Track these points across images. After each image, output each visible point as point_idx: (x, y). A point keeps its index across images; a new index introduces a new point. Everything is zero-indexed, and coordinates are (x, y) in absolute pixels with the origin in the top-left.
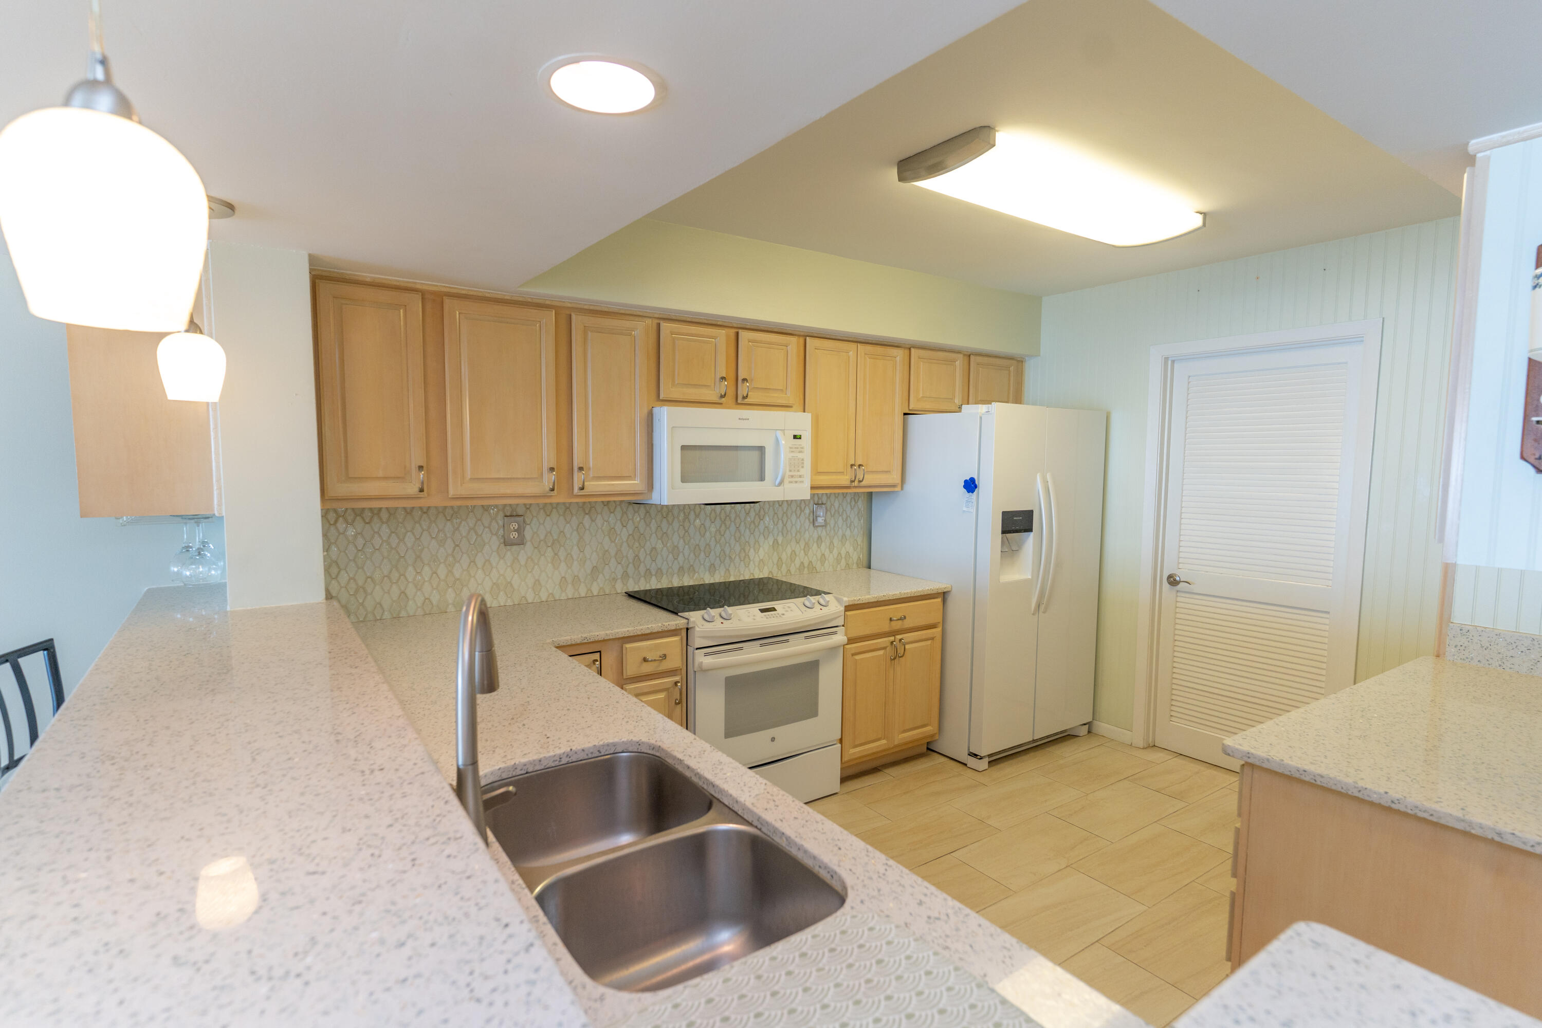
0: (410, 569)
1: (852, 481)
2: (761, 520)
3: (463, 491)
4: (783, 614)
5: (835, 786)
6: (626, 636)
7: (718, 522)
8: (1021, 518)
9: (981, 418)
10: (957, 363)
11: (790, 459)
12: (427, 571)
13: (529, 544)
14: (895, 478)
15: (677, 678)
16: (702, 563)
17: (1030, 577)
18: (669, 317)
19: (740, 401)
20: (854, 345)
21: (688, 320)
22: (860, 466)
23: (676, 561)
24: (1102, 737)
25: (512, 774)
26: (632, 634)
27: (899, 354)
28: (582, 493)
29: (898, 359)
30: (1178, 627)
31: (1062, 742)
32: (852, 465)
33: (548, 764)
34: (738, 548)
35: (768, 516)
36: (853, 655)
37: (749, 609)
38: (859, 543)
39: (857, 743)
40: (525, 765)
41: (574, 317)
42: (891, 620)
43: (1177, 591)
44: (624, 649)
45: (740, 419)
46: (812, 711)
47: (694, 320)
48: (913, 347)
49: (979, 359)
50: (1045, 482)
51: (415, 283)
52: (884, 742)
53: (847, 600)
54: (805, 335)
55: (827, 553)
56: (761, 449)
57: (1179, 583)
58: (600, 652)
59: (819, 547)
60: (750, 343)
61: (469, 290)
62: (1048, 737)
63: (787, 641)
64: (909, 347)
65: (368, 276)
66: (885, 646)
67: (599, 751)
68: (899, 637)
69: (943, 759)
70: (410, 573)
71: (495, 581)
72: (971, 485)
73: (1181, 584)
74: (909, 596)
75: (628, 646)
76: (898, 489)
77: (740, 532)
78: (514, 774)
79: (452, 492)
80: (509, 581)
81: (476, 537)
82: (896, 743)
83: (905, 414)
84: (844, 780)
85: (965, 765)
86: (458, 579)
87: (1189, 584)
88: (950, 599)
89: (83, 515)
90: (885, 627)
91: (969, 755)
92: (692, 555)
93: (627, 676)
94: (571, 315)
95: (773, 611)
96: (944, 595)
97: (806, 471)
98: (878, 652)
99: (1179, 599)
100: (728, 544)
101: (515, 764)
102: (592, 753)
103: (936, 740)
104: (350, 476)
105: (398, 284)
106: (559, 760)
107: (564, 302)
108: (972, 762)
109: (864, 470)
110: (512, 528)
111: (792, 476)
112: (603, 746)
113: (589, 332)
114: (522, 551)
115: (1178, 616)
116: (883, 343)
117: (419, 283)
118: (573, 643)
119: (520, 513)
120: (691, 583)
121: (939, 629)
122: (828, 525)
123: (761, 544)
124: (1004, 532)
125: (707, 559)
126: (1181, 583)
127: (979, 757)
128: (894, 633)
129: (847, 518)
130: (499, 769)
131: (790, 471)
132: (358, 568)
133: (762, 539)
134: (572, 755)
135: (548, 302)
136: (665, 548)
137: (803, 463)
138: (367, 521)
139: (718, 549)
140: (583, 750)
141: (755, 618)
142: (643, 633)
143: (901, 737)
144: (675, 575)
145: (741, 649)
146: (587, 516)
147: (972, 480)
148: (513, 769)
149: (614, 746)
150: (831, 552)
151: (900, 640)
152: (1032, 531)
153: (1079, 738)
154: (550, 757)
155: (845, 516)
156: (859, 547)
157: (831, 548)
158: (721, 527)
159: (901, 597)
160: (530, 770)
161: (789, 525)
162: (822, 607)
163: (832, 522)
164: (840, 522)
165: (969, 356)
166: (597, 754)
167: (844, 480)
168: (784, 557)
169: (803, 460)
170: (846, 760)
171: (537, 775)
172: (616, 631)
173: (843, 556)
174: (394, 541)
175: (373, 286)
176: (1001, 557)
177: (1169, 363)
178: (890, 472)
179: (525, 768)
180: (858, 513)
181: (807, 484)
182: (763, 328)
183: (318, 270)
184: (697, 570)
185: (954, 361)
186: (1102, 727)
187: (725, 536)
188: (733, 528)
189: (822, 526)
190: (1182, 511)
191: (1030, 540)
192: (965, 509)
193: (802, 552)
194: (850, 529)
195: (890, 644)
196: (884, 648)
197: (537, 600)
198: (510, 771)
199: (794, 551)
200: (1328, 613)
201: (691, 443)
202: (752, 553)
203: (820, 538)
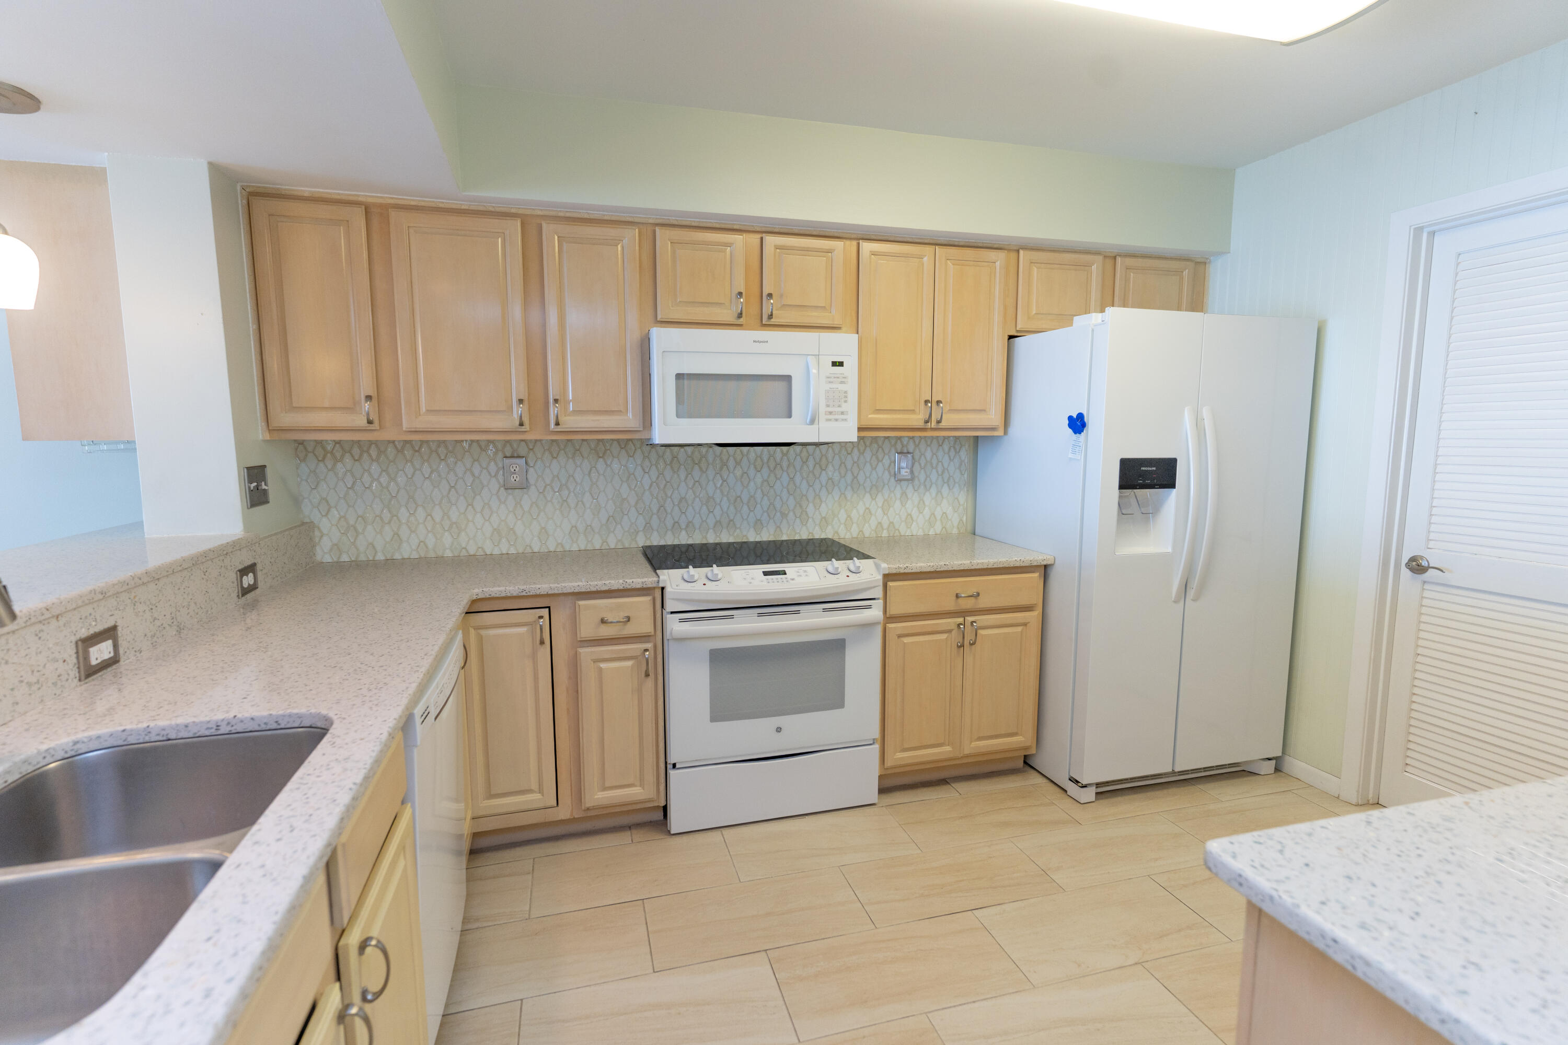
0: (403, 510)
1: (926, 422)
2: (822, 470)
3: (421, 423)
4: (793, 579)
5: (872, 794)
6: (575, 591)
7: (765, 471)
8: (1154, 469)
9: (1093, 330)
10: (1094, 267)
11: (827, 392)
12: (421, 514)
13: (533, 488)
14: (993, 417)
15: (649, 645)
16: (745, 517)
17: (1170, 550)
18: (667, 222)
19: (767, 322)
20: (929, 249)
21: (693, 224)
22: (938, 402)
23: (711, 515)
24: (1295, 780)
25: (144, 738)
26: (583, 590)
27: (999, 258)
28: (559, 429)
29: (998, 264)
30: (1422, 634)
31: (1228, 778)
32: (926, 402)
33: (199, 731)
34: (791, 502)
35: (833, 466)
36: (899, 636)
37: (749, 571)
38: (962, 502)
39: (906, 746)
40: (164, 730)
41: (544, 225)
42: (957, 596)
43: (1425, 582)
44: (577, 605)
45: (754, 341)
46: (838, 702)
47: (701, 225)
48: (1022, 249)
49: (1130, 262)
50: (1194, 420)
51: (358, 196)
52: (948, 748)
53: (885, 567)
54: (859, 237)
55: (915, 513)
56: (788, 379)
57: (1427, 570)
58: (549, 608)
59: (903, 505)
60: (778, 250)
61: (419, 201)
62: (1205, 769)
63: (798, 612)
65: (306, 191)
66: (949, 628)
67: (276, 722)
68: (970, 619)
69: (1040, 780)
70: (403, 513)
71: (495, 527)
72: (1078, 424)
73: (1431, 572)
74: (986, 567)
75: (582, 603)
76: (1000, 433)
77: (795, 484)
78: (147, 739)
79: (405, 426)
80: (512, 527)
81: (472, 479)
82: (967, 752)
83: (1011, 337)
84: (883, 791)
85: (1066, 791)
86: (455, 523)
87: (1442, 571)
88: (1054, 575)
89: (25, 438)
90: (949, 604)
91: (1070, 780)
92: (732, 508)
93: (581, 638)
94: (541, 224)
95: (783, 574)
96: (1046, 569)
97: (851, 406)
98: (938, 635)
99: (1426, 594)
100: (778, 498)
101: (148, 727)
102: (266, 724)
103: (1033, 755)
104: (294, 405)
105: (339, 197)
106: (215, 727)
107: (534, 209)
108: (1072, 788)
109: (942, 408)
110: (513, 470)
111: (831, 413)
112: (284, 716)
113: (564, 243)
114: (526, 496)
115: (1424, 618)
116: (976, 245)
117: (363, 195)
118: (509, 595)
119: (522, 454)
120: (731, 540)
121: (1037, 614)
122: (916, 479)
123: (824, 499)
124: (1122, 487)
125: (752, 514)
126: (1430, 570)
127: (1080, 784)
128: (963, 613)
129: (943, 472)
130: (124, 731)
131: (828, 406)
132: (349, 506)
133: (823, 493)
134: (236, 724)
135: (513, 211)
136: (697, 499)
137: (846, 397)
138: (356, 458)
139: (766, 502)
140: (252, 719)
141: (752, 581)
142: (599, 589)
143: (973, 746)
144: (711, 531)
145: (732, 617)
146: (601, 460)
147: (1080, 416)
148: (145, 733)
149: (300, 718)
150: (921, 512)
151: (972, 623)
152: (1175, 488)
153: (1257, 776)
154: (201, 722)
155: (940, 469)
156: (961, 507)
157: (920, 508)
158: (769, 477)
159: (973, 568)
160: (173, 736)
161: (861, 478)
162: (850, 574)
163: (922, 477)
164: (934, 476)
165: (1115, 258)
166: (275, 726)
167: (917, 419)
168: (854, 514)
169: (846, 392)
170: (889, 765)
171: (186, 745)
172: (563, 585)
173: (939, 517)
174: (384, 479)
175: (312, 200)
176: (1119, 521)
177: (1423, 236)
178: (985, 410)
179: (165, 733)
180: (961, 464)
181: (852, 423)
182: (796, 232)
183: (253, 186)
184: (738, 526)
185: (1089, 265)
186: (1296, 765)
187: (775, 487)
188: (785, 479)
189: (907, 480)
190: (1438, 462)
191: (1172, 498)
192: (1070, 456)
193: (880, 510)
194: (948, 485)
195: (956, 626)
196: (950, 631)
197: (544, 550)
198: (139, 734)
199: (868, 508)
201: (685, 370)
202: (810, 509)
203: (904, 494)
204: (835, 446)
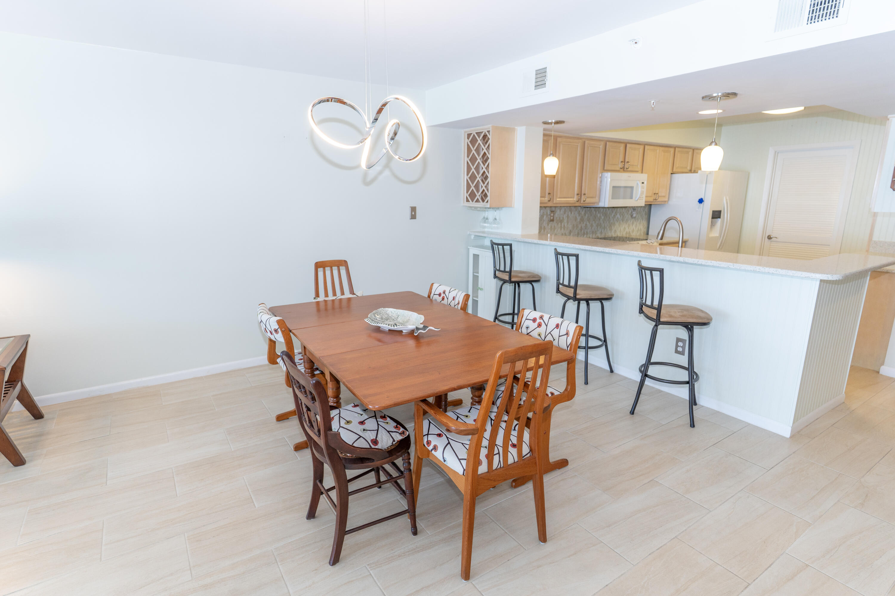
1: (654, 200)
2: (616, 215)
8: (718, 213)
9: (707, 176)
10: (690, 153)
11: (640, 191)
13: (555, 221)
14: (666, 198)
16: (599, 230)
17: (719, 234)
18: (609, 140)
19: (626, 170)
21: (614, 141)
22: (658, 193)
27: (672, 150)
29: (671, 152)
32: (655, 194)
35: (619, 213)
41: (586, 142)
43: (771, 241)
45: (626, 177)
48: (677, 147)
49: (696, 151)
50: (727, 200)
54: (645, 145)
56: (632, 187)
59: (632, 226)
60: (629, 148)
64: (675, 147)
72: (701, 201)
76: (666, 203)
83: (672, 174)
87: (775, 238)
99: (771, 244)
105: (549, 134)
107: (584, 137)
109: (658, 195)
111: (640, 197)
114: (553, 224)
116: (667, 146)
119: (554, 210)
122: (636, 217)
123: (616, 224)
124: (713, 218)
126: (772, 238)
129: (642, 215)
131: (640, 195)
133: (616, 222)
135: (580, 137)
137: (644, 193)
147: (702, 199)
150: (636, 228)
152: (720, 218)
157: (636, 226)
161: (624, 217)
164: (640, 216)
167: (652, 199)
168: (622, 229)
169: (644, 191)
176: (710, 227)
177: (776, 153)
178: (664, 196)
180: (645, 213)
181: (644, 201)
182: (633, 143)
184: (597, 233)
185: (688, 152)
189: (634, 218)
191: (719, 221)
192: (699, 209)
193: (627, 227)
194: (642, 219)
199: (625, 227)
200: (829, 245)
201: (615, 185)
202: (613, 227)
203: (633, 222)
204: (628, 208)
